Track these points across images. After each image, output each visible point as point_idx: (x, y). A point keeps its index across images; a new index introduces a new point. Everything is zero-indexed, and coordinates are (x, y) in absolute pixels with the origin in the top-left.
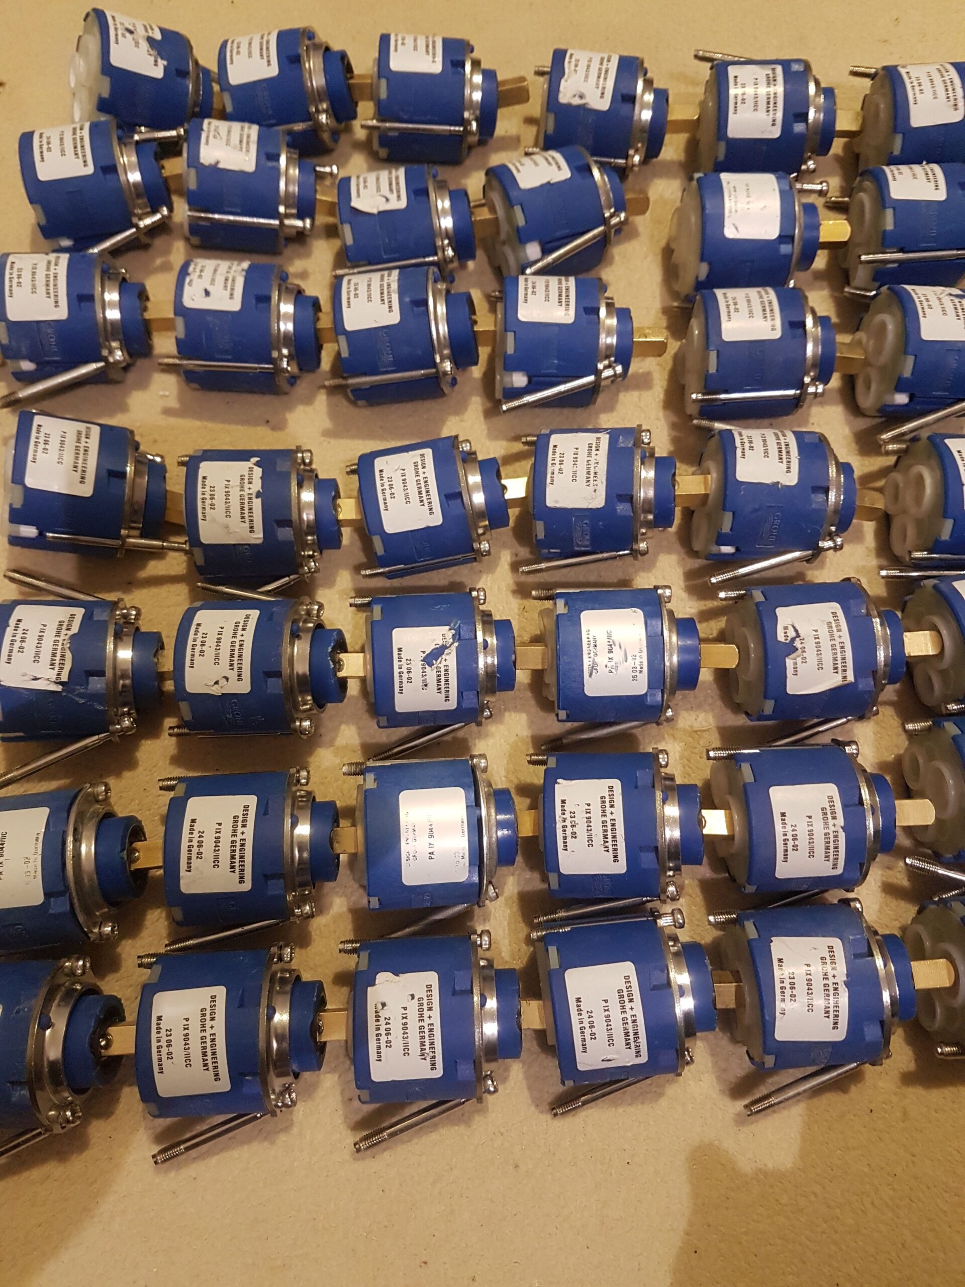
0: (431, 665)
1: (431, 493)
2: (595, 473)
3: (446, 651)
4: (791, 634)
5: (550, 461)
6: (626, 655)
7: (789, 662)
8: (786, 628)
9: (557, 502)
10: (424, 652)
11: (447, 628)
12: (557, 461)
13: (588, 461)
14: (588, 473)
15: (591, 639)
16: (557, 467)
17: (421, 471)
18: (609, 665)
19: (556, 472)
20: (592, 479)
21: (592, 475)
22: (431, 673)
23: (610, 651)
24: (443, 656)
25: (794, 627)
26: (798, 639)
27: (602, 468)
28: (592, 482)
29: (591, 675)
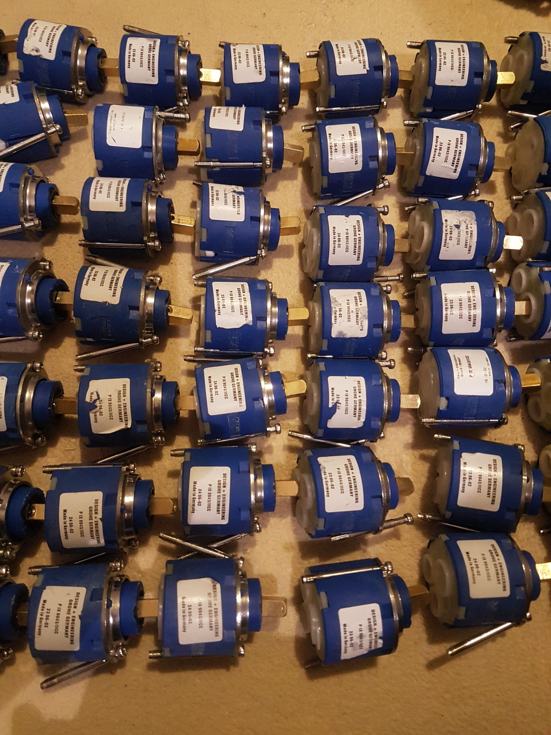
4: (95, 397)
7: (92, 416)
8: (92, 393)
25: (97, 393)
26: (98, 401)
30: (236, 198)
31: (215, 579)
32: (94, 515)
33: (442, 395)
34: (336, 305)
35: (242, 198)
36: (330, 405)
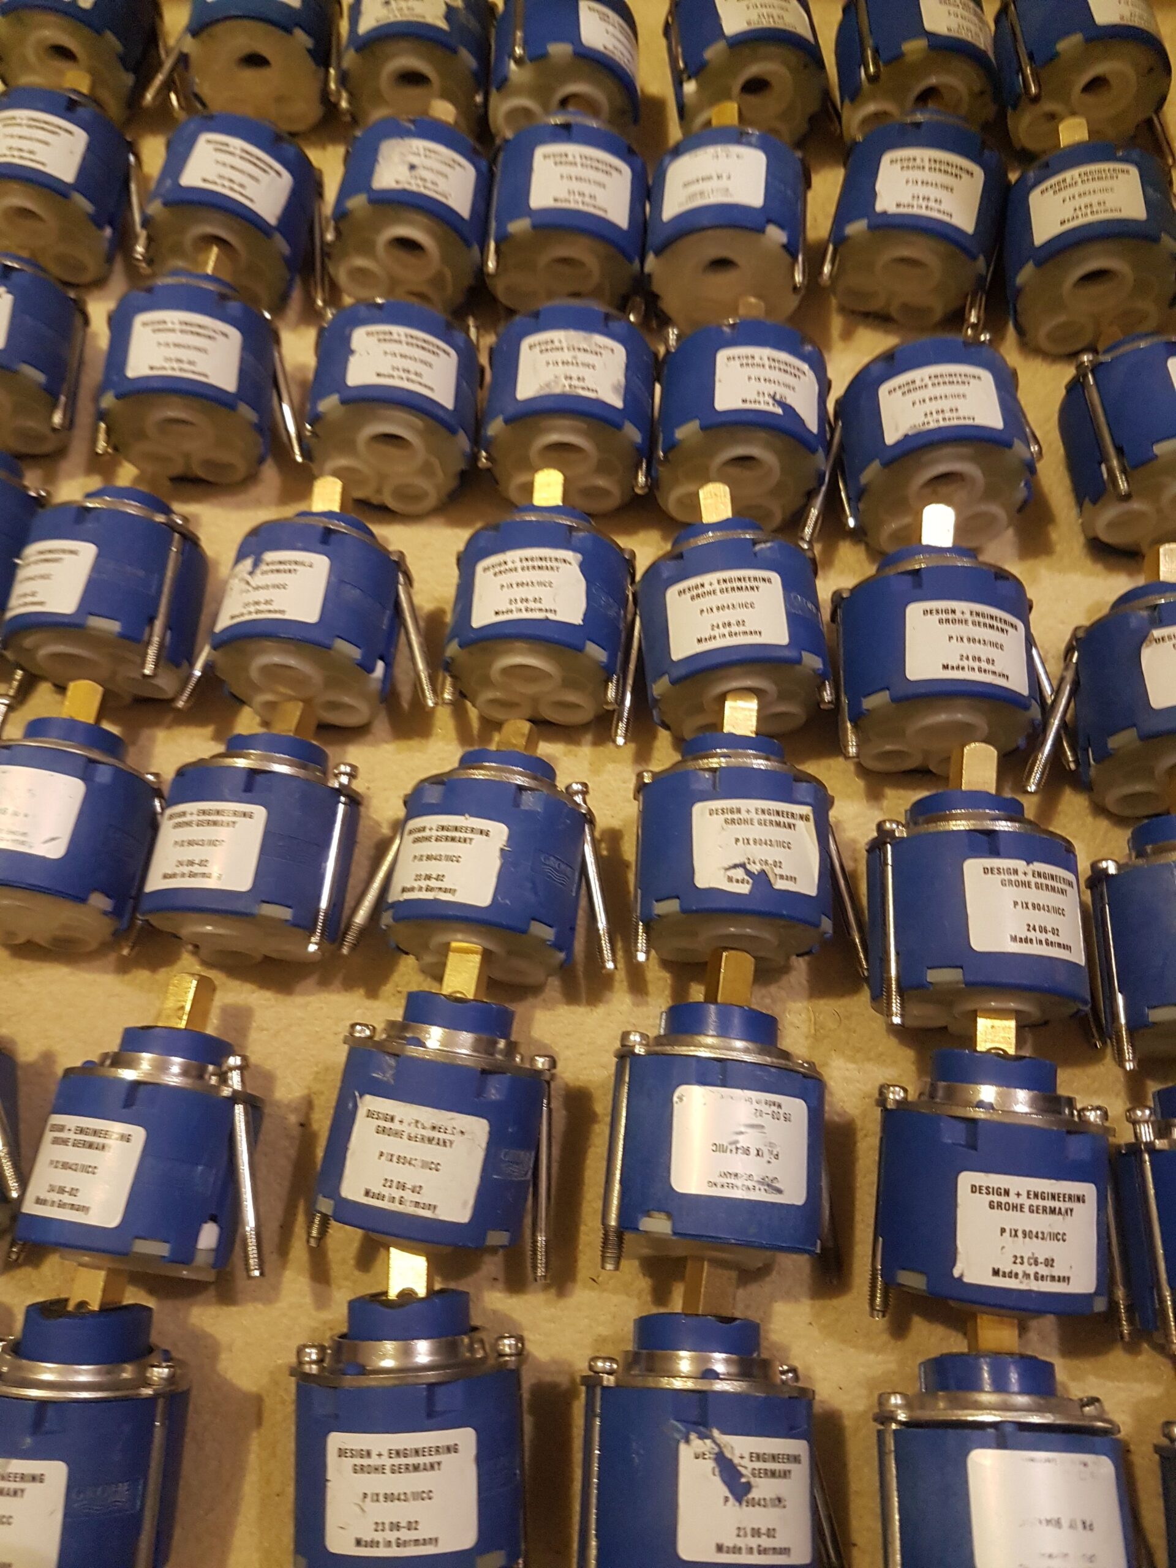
0: (748, 1487)
1: (419, 1446)
2: (434, 1128)
3: (728, 1455)
4: (739, 873)
5: (395, 1207)
6: (752, 1126)
7: (780, 885)
8: (730, 879)
9: (465, 1203)
10: (726, 1499)
11: (683, 1447)
12: (397, 1194)
13: (410, 1138)
14: (430, 1140)
15: (725, 1180)
16: (408, 1195)
17: (374, 1461)
18: (767, 1156)
19: (416, 1197)
20: (442, 1136)
21: (436, 1134)
22: (763, 1489)
23: (747, 1151)
24: (736, 1461)
25: (727, 869)
26: (748, 867)
27: (427, 1115)
28: (447, 1137)
29: (779, 1191)
31: (1141, 638)
32: (1021, 877)
33: (762, 231)
34: (556, 383)
35: (270, 556)
36: (779, 411)
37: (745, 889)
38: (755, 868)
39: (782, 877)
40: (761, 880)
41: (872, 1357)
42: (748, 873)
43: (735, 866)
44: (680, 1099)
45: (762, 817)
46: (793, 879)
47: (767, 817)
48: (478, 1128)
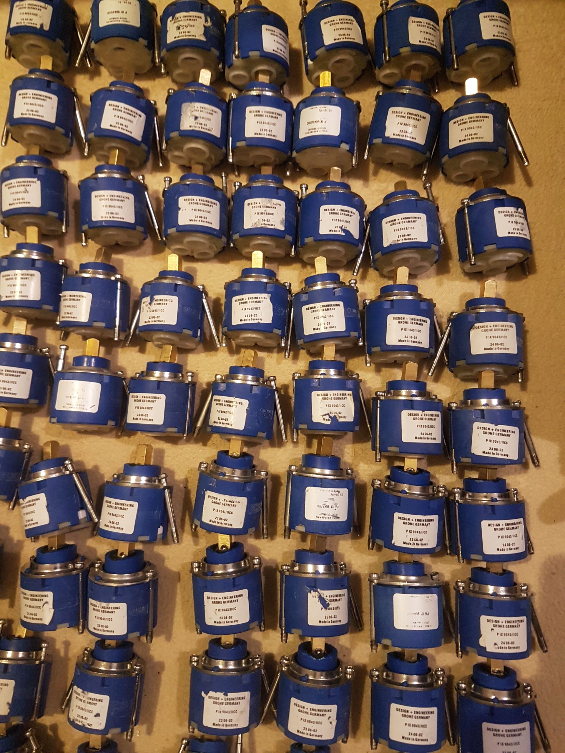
0: (328, 605)
1: (231, 595)
2: (230, 501)
3: (322, 596)
4: (327, 417)
5: (219, 525)
6: (330, 499)
7: (341, 420)
8: (324, 419)
9: (241, 522)
10: (322, 608)
11: (309, 594)
12: (220, 521)
13: (223, 505)
14: (229, 505)
15: (321, 516)
16: (223, 522)
17: (218, 600)
18: (335, 508)
19: (226, 522)
20: (233, 504)
21: (231, 503)
22: (333, 605)
23: (328, 507)
24: (325, 598)
25: (323, 416)
26: (330, 415)
27: (228, 498)
29: (338, 518)
30: (157, 302)
31: (471, 327)
32: (420, 417)
33: (339, 147)
34: (259, 223)
35: (156, 297)
36: (344, 234)
37: (329, 423)
38: (332, 415)
39: (341, 417)
40: (334, 419)
41: (370, 557)
42: (330, 417)
43: (326, 415)
44: (308, 491)
45: (335, 397)
46: (345, 417)
47: (337, 396)
48: (244, 500)
